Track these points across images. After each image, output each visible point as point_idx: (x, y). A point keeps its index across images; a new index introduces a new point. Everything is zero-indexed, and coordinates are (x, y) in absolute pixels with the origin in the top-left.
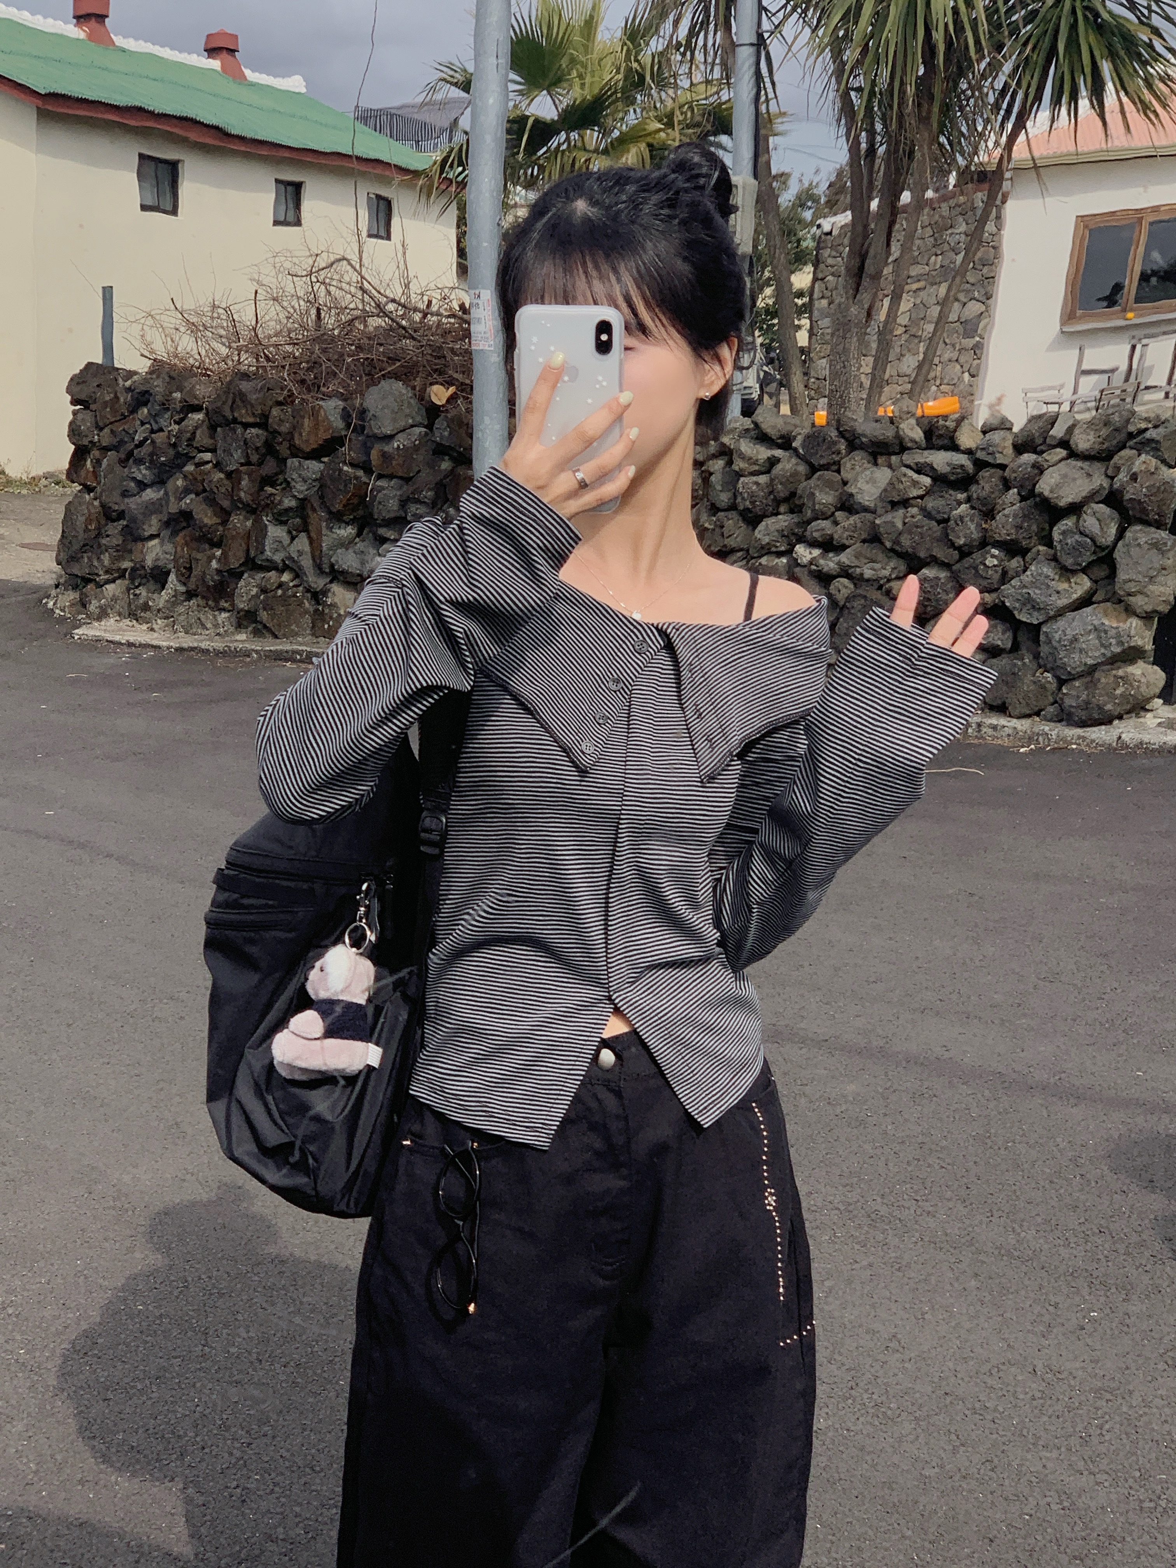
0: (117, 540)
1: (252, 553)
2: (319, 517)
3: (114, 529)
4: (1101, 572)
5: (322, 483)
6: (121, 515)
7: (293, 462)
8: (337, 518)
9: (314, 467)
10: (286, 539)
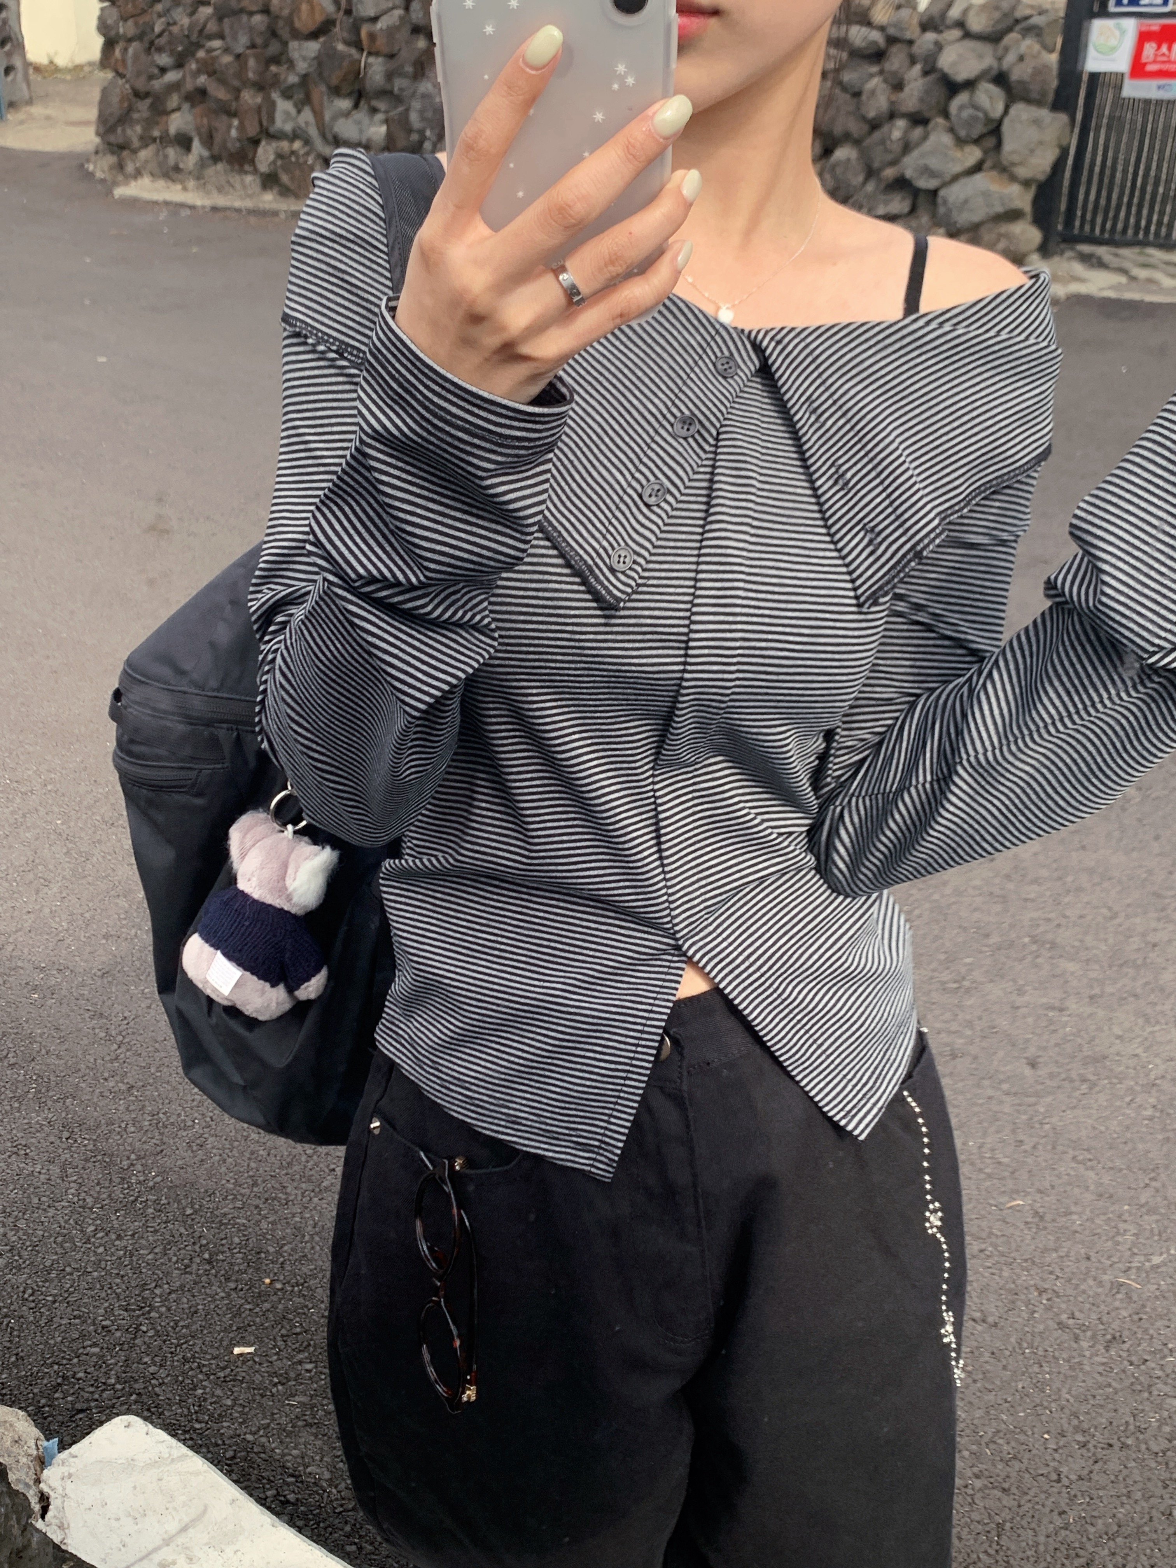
0: (146, 114)
1: (265, 124)
2: (319, 91)
3: (143, 106)
4: (991, 142)
5: (319, 60)
6: (147, 94)
7: (293, 45)
8: (336, 91)
9: (313, 47)
10: (293, 111)
